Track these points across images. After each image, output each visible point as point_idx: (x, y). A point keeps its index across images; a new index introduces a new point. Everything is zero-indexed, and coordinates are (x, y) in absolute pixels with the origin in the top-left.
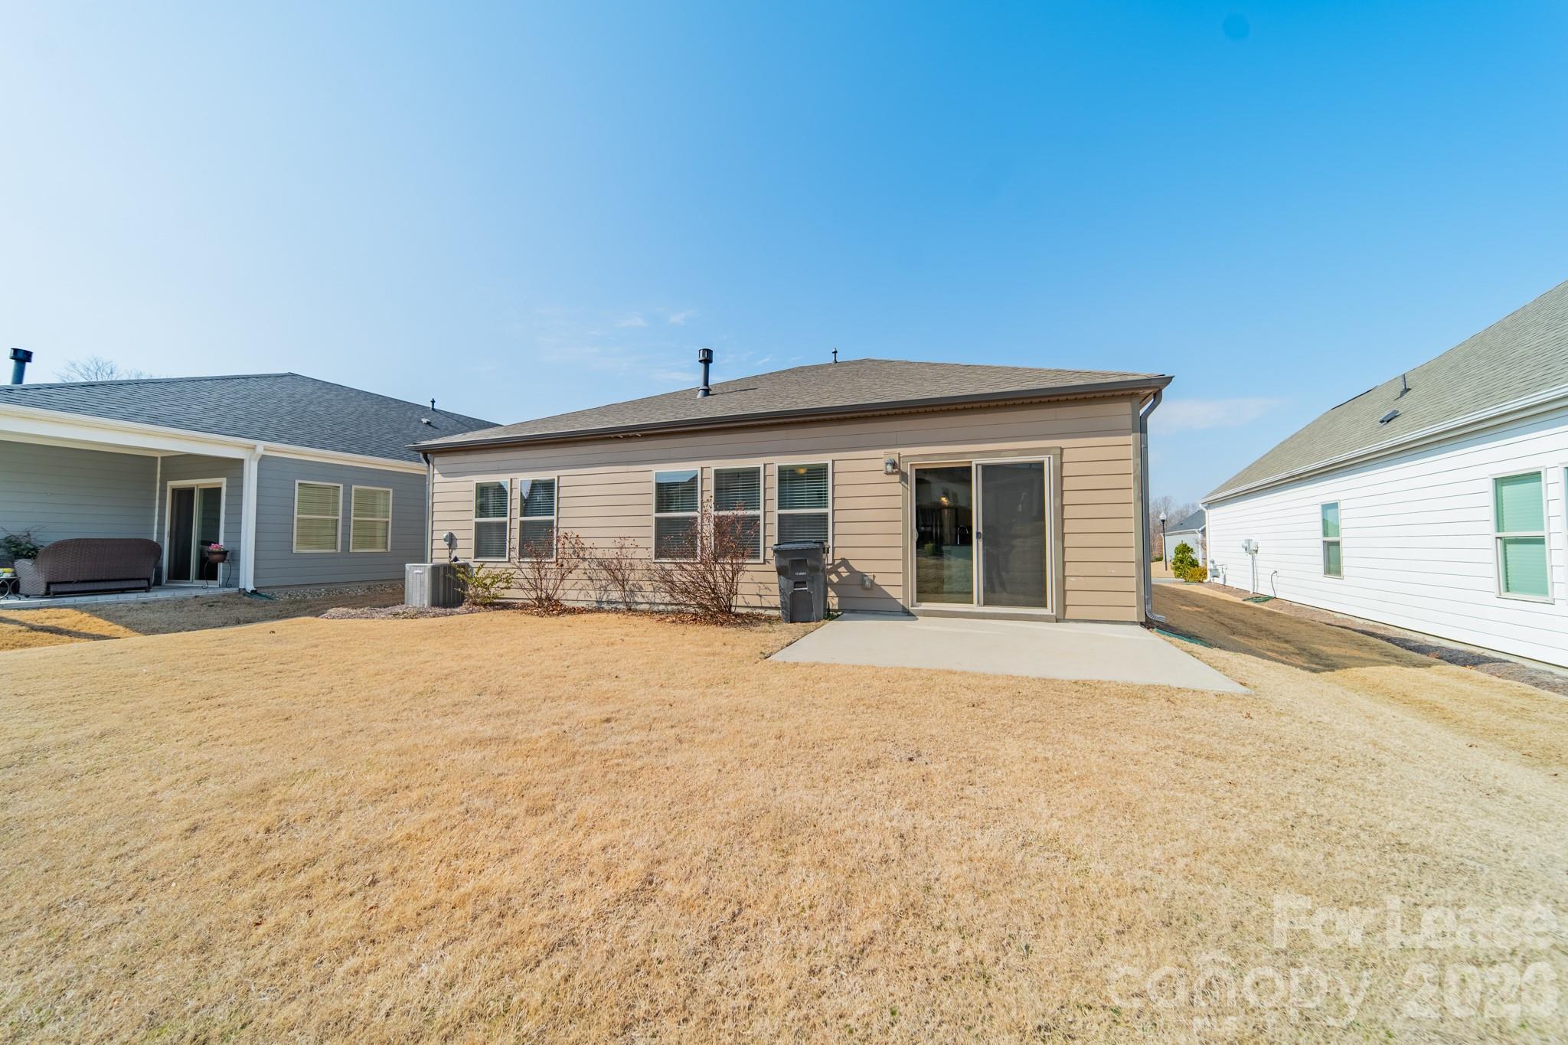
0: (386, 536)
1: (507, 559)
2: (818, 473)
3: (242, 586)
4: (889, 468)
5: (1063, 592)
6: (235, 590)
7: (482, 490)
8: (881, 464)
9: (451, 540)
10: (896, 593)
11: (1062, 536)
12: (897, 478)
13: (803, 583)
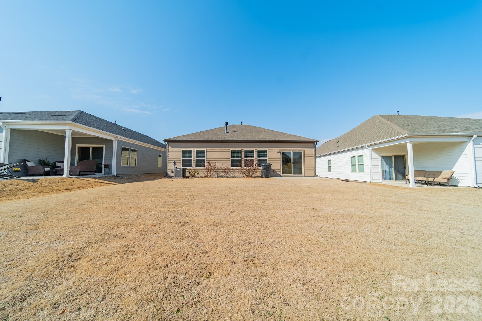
0: (136, 162)
1: (192, 167)
2: (265, 152)
3: (113, 174)
4: (278, 151)
5: (305, 172)
6: (111, 175)
7: (184, 152)
8: (277, 151)
9: (175, 163)
10: (279, 173)
11: (304, 163)
12: (279, 153)
13: (268, 171)
